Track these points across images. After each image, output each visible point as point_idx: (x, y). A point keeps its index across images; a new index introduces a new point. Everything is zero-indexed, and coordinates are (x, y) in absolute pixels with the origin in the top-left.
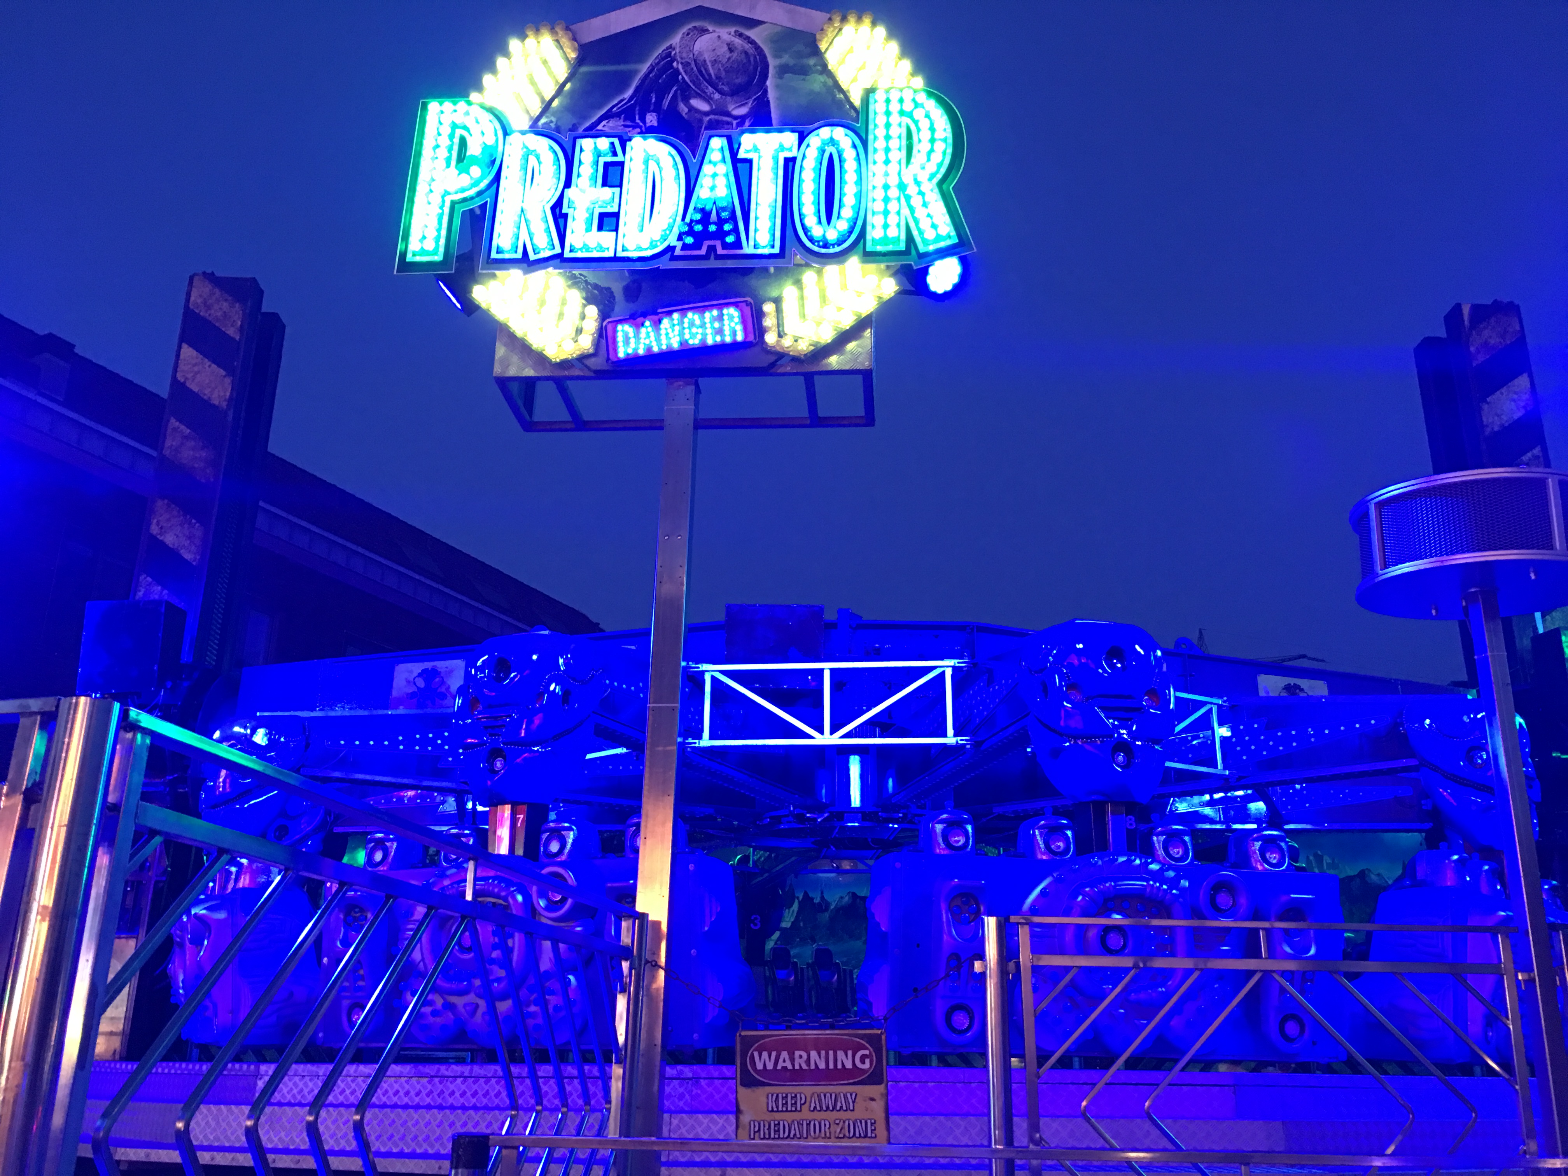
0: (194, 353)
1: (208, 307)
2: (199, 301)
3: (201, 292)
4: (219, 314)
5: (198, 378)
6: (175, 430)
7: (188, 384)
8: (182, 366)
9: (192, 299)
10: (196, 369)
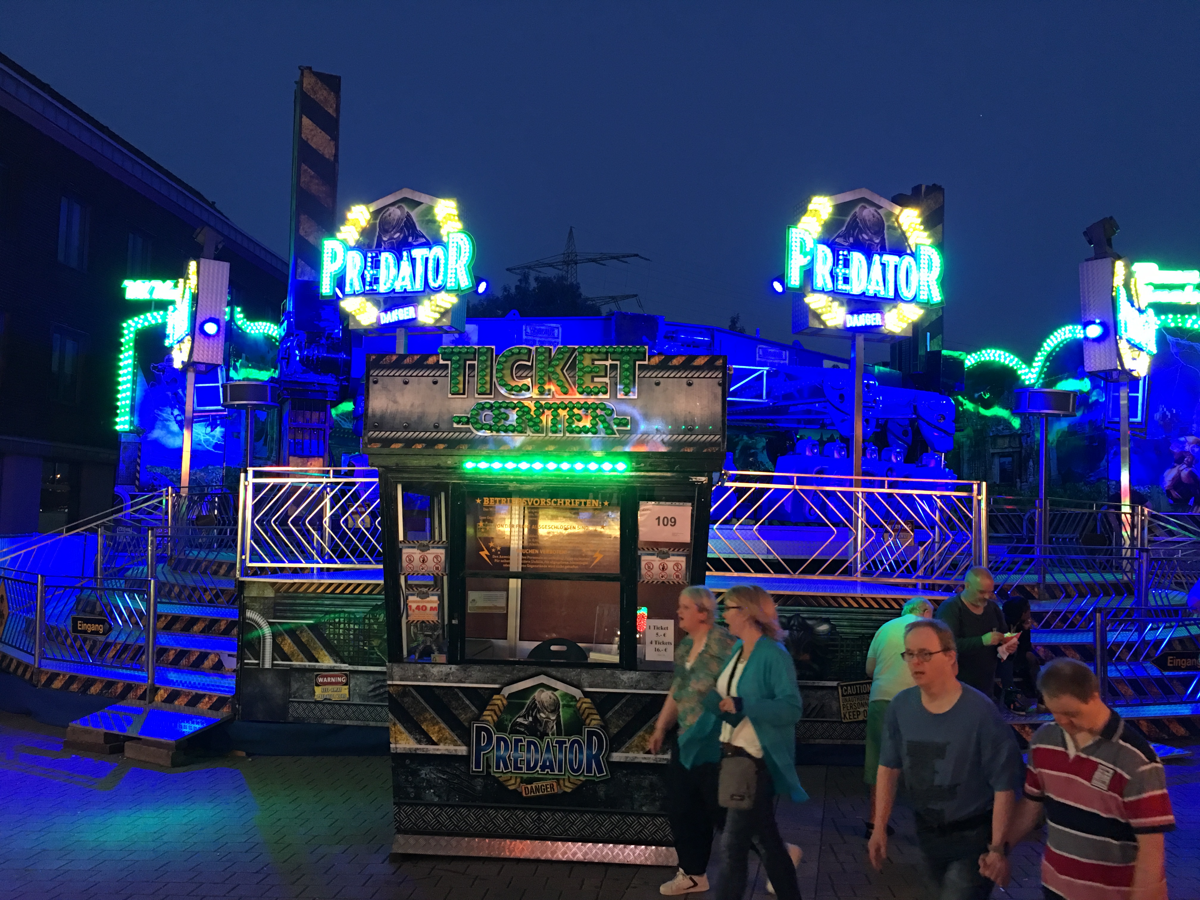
0: (311, 122)
1: (315, 93)
2: (309, 87)
3: (308, 82)
4: (322, 98)
5: (315, 140)
6: (305, 171)
7: (309, 142)
8: (304, 130)
9: (304, 85)
10: (313, 133)
